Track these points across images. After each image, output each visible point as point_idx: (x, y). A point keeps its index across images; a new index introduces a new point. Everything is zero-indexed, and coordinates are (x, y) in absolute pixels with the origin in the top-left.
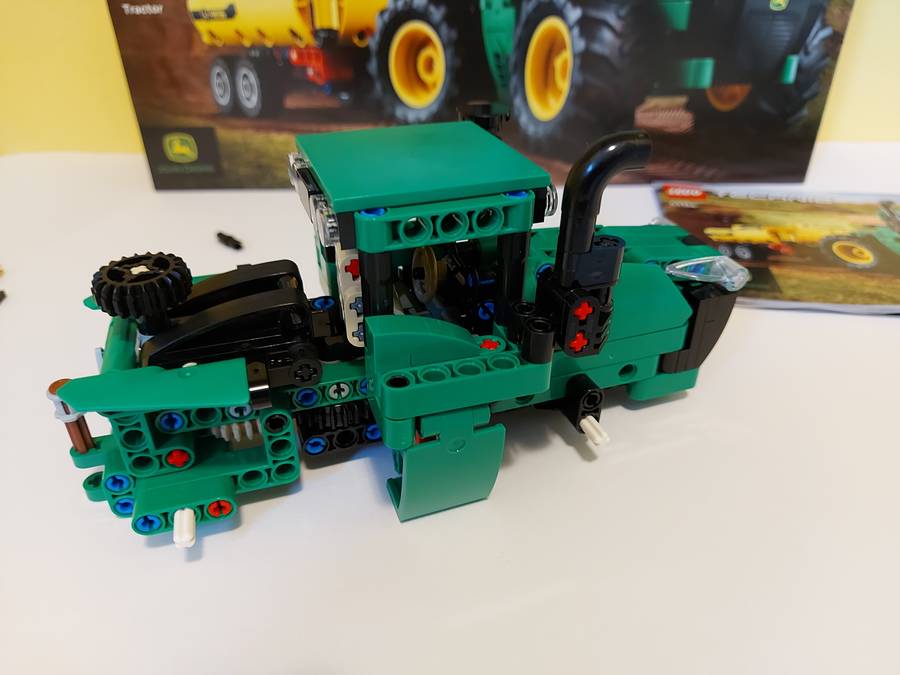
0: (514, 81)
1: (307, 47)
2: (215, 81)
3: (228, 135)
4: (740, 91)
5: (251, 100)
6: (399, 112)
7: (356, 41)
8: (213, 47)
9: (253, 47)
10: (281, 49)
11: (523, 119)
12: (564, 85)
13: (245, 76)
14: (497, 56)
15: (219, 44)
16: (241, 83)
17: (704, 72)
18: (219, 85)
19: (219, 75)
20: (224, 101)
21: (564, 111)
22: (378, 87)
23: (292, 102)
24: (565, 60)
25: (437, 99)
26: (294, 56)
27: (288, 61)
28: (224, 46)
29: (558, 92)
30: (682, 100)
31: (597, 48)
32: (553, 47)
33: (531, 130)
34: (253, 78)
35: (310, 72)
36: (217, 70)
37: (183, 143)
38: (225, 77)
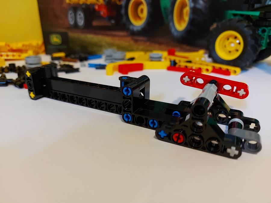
0: (170, 17)
1: (101, 5)
2: (69, 16)
3: (73, 35)
5: (81, 22)
6: (131, 27)
7: (118, 3)
8: (69, 4)
9: (83, 4)
10: (92, 5)
11: (173, 30)
12: (187, 19)
13: (80, 14)
14: (165, 8)
15: (72, 3)
16: (78, 17)
18: (71, 17)
19: (71, 14)
20: (72, 22)
21: (187, 28)
22: (124, 19)
23: (95, 23)
24: (187, 10)
25: (144, 23)
26: (97, 7)
27: (94, 9)
28: (73, 4)
29: (184, 21)
31: (198, 6)
32: (183, 6)
33: (175, 34)
34: (82, 15)
35: (102, 13)
36: (70, 12)
37: (57, 37)
38: (73, 14)
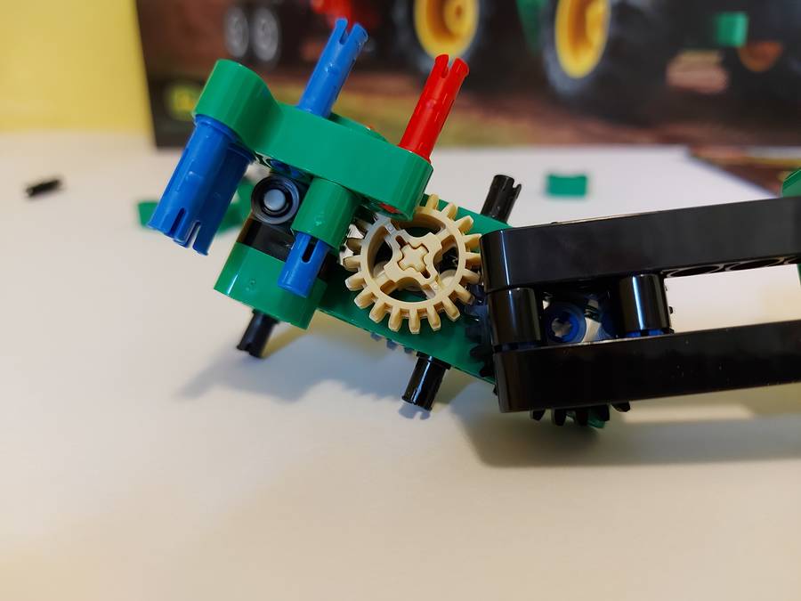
0: (544, 32)
2: (232, 30)
4: (771, 50)
5: (268, 47)
6: (423, 64)
11: (554, 76)
12: (597, 37)
13: (264, 25)
14: (527, 5)
17: (737, 28)
18: (237, 33)
19: (236, 23)
20: (239, 51)
21: (598, 68)
22: (403, 38)
24: (599, 12)
25: (467, 51)
26: (318, 3)
27: (310, 9)
30: (713, 58)
33: (561, 86)
34: (273, 27)
38: (245, 25)
